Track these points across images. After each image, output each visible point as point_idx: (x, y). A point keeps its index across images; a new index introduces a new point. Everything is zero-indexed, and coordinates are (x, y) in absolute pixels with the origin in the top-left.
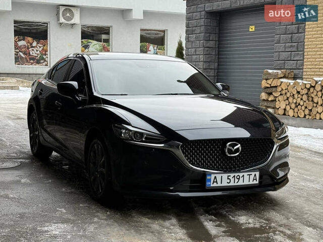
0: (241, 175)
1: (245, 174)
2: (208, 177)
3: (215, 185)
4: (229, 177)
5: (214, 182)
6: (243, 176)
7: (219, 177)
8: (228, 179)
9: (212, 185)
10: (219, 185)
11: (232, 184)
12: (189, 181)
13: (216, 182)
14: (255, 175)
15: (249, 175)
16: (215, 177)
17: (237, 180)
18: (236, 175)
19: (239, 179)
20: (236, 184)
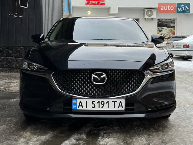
0: (105, 101)
1: (110, 101)
2: (74, 102)
3: (81, 108)
4: (94, 103)
5: (79, 106)
6: (108, 102)
7: (84, 101)
8: (93, 104)
9: (78, 109)
10: (84, 108)
11: (97, 108)
12: (63, 104)
13: (82, 106)
14: (121, 102)
15: (114, 102)
16: (81, 102)
17: (101, 106)
18: (100, 100)
19: (104, 104)
20: (100, 109)
